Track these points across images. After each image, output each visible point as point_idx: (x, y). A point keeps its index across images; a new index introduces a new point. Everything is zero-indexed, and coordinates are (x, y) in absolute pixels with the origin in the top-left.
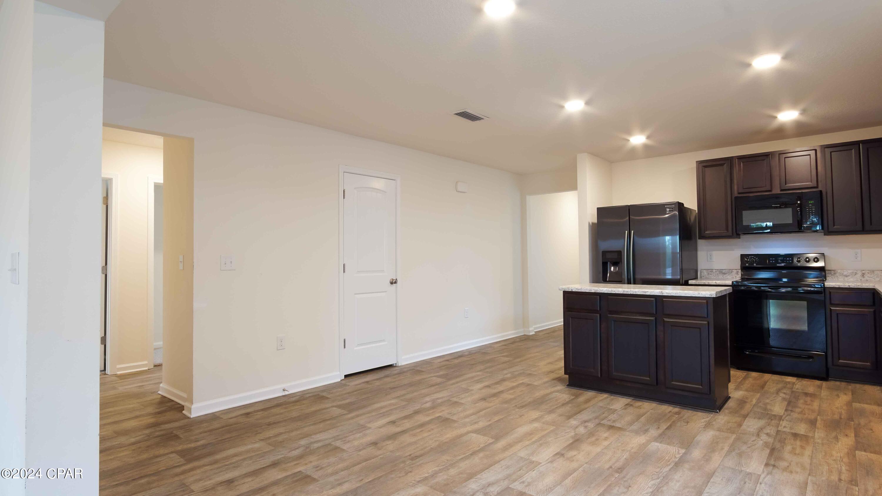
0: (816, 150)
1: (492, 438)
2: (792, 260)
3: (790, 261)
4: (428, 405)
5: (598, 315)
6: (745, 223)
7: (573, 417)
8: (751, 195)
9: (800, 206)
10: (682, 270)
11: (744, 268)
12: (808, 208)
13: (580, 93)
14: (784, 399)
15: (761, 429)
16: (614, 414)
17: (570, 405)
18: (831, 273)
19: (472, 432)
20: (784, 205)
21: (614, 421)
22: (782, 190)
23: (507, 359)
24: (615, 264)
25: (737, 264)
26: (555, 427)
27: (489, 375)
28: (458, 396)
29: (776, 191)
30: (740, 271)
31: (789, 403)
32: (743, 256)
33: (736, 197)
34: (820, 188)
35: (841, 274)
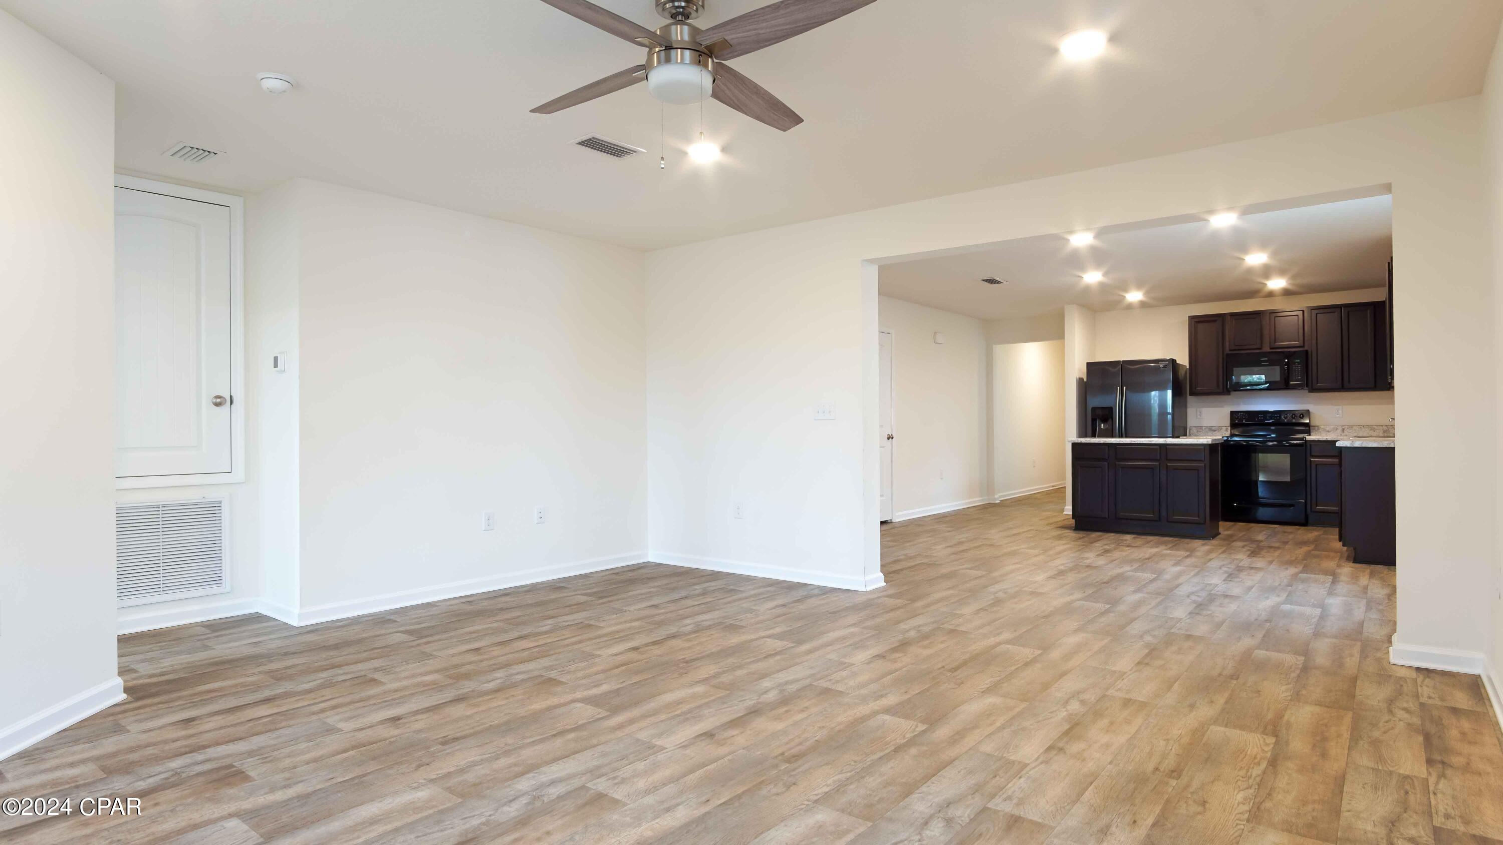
0: (1303, 311)
2: (1280, 417)
6: (1235, 380)
8: (1242, 352)
9: (1288, 363)
11: (1233, 425)
12: (1293, 367)
18: (1314, 429)
20: (1272, 363)
22: (1271, 349)
25: (1227, 422)
29: (1266, 349)
30: (1229, 428)
32: (1232, 413)
33: (1227, 355)
34: (1306, 348)
35: (1324, 430)
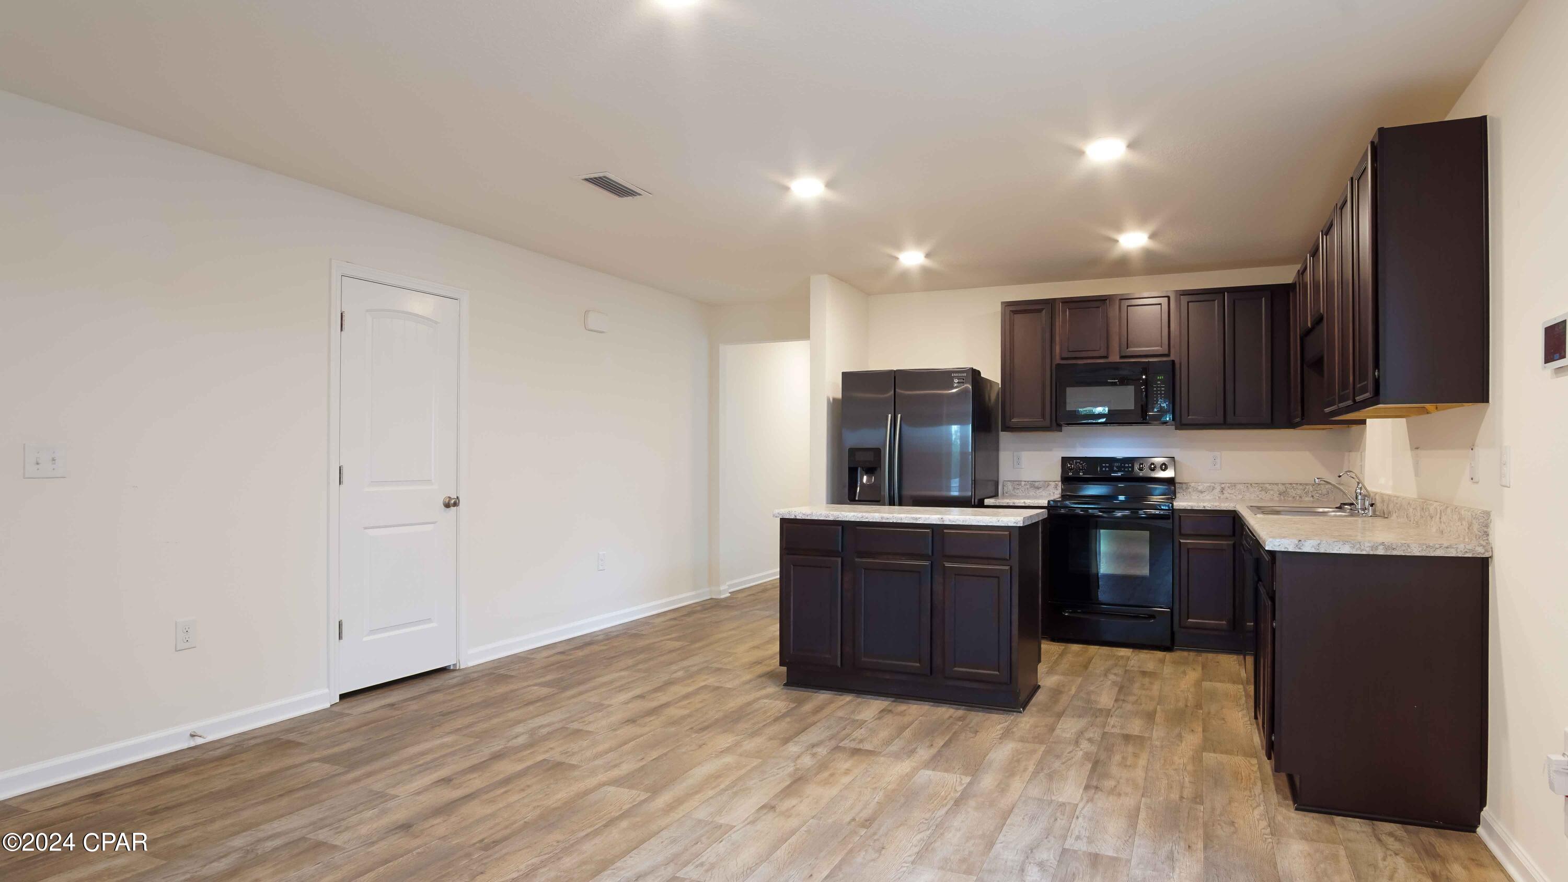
0: (1168, 298)
1: (646, 790)
2: (1133, 467)
3: (1130, 469)
4: (521, 740)
5: (839, 560)
6: (1069, 408)
7: (792, 740)
8: (1079, 361)
9: (1146, 382)
10: (975, 482)
11: (1065, 480)
12: (1155, 387)
13: (818, 165)
14: (1115, 683)
15: (1081, 733)
16: (862, 728)
17: (788, 719)
18: (1182, 488)
19: (608, 785)
20: (1124, 381)
21: (861, 741)
22: (1122, 357)
23: (677, 644)
24: (870, 471)
25: (1056, 473)
26: (761, 760)
27: (643, 675)
28: (582, 718)
29: (1115, 358)
30: (1060, 483)
31: (1121, 688)
32: (1065, 460)
33: (1058, 365)
34: (1172, 358)
35: (1196, 490)
